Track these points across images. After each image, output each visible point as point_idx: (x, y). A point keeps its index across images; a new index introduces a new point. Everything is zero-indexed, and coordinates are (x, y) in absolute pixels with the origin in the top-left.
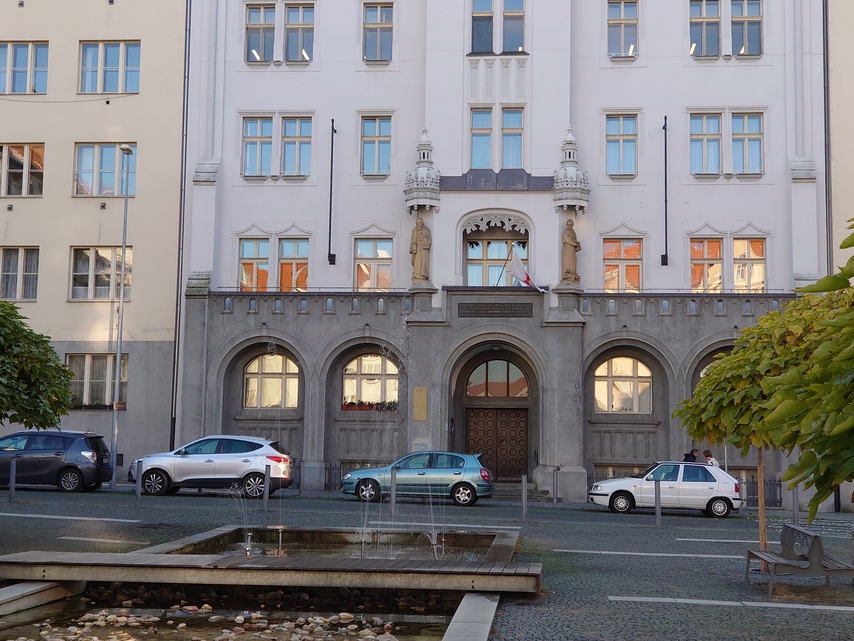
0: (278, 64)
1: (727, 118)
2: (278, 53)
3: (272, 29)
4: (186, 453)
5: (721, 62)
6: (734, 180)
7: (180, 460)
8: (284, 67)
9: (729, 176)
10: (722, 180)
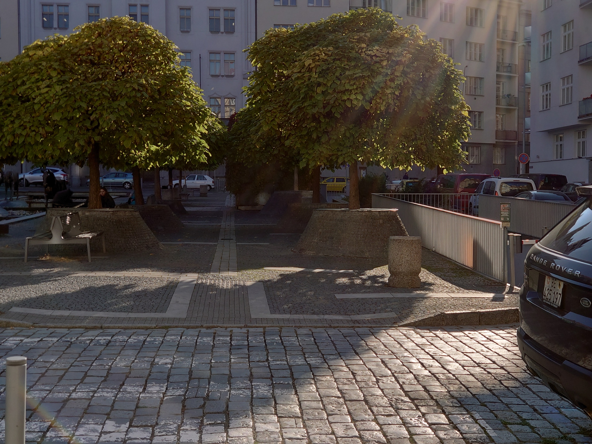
0: (55, 29)
1: (222, 54)
2: (55, 25)
3: (52, 14)
4: (33, 173)
5: (220, 34)
6: (225, 78)
7: (31, 176)
8: (58, 30)
9: (223, 76)
10: (220, 77)
